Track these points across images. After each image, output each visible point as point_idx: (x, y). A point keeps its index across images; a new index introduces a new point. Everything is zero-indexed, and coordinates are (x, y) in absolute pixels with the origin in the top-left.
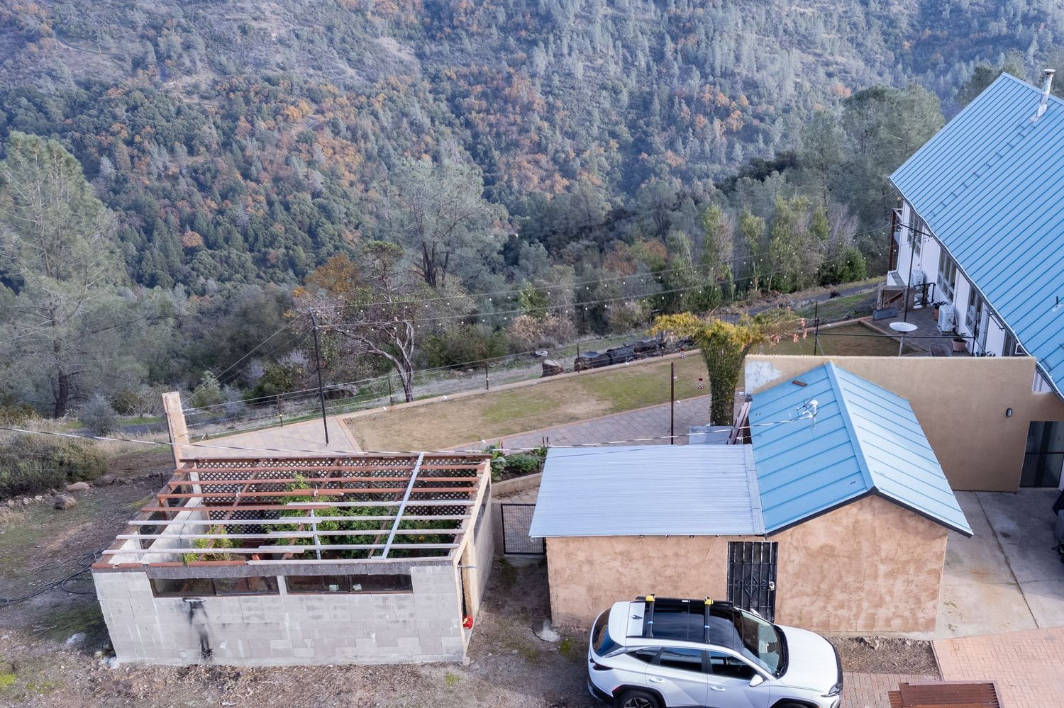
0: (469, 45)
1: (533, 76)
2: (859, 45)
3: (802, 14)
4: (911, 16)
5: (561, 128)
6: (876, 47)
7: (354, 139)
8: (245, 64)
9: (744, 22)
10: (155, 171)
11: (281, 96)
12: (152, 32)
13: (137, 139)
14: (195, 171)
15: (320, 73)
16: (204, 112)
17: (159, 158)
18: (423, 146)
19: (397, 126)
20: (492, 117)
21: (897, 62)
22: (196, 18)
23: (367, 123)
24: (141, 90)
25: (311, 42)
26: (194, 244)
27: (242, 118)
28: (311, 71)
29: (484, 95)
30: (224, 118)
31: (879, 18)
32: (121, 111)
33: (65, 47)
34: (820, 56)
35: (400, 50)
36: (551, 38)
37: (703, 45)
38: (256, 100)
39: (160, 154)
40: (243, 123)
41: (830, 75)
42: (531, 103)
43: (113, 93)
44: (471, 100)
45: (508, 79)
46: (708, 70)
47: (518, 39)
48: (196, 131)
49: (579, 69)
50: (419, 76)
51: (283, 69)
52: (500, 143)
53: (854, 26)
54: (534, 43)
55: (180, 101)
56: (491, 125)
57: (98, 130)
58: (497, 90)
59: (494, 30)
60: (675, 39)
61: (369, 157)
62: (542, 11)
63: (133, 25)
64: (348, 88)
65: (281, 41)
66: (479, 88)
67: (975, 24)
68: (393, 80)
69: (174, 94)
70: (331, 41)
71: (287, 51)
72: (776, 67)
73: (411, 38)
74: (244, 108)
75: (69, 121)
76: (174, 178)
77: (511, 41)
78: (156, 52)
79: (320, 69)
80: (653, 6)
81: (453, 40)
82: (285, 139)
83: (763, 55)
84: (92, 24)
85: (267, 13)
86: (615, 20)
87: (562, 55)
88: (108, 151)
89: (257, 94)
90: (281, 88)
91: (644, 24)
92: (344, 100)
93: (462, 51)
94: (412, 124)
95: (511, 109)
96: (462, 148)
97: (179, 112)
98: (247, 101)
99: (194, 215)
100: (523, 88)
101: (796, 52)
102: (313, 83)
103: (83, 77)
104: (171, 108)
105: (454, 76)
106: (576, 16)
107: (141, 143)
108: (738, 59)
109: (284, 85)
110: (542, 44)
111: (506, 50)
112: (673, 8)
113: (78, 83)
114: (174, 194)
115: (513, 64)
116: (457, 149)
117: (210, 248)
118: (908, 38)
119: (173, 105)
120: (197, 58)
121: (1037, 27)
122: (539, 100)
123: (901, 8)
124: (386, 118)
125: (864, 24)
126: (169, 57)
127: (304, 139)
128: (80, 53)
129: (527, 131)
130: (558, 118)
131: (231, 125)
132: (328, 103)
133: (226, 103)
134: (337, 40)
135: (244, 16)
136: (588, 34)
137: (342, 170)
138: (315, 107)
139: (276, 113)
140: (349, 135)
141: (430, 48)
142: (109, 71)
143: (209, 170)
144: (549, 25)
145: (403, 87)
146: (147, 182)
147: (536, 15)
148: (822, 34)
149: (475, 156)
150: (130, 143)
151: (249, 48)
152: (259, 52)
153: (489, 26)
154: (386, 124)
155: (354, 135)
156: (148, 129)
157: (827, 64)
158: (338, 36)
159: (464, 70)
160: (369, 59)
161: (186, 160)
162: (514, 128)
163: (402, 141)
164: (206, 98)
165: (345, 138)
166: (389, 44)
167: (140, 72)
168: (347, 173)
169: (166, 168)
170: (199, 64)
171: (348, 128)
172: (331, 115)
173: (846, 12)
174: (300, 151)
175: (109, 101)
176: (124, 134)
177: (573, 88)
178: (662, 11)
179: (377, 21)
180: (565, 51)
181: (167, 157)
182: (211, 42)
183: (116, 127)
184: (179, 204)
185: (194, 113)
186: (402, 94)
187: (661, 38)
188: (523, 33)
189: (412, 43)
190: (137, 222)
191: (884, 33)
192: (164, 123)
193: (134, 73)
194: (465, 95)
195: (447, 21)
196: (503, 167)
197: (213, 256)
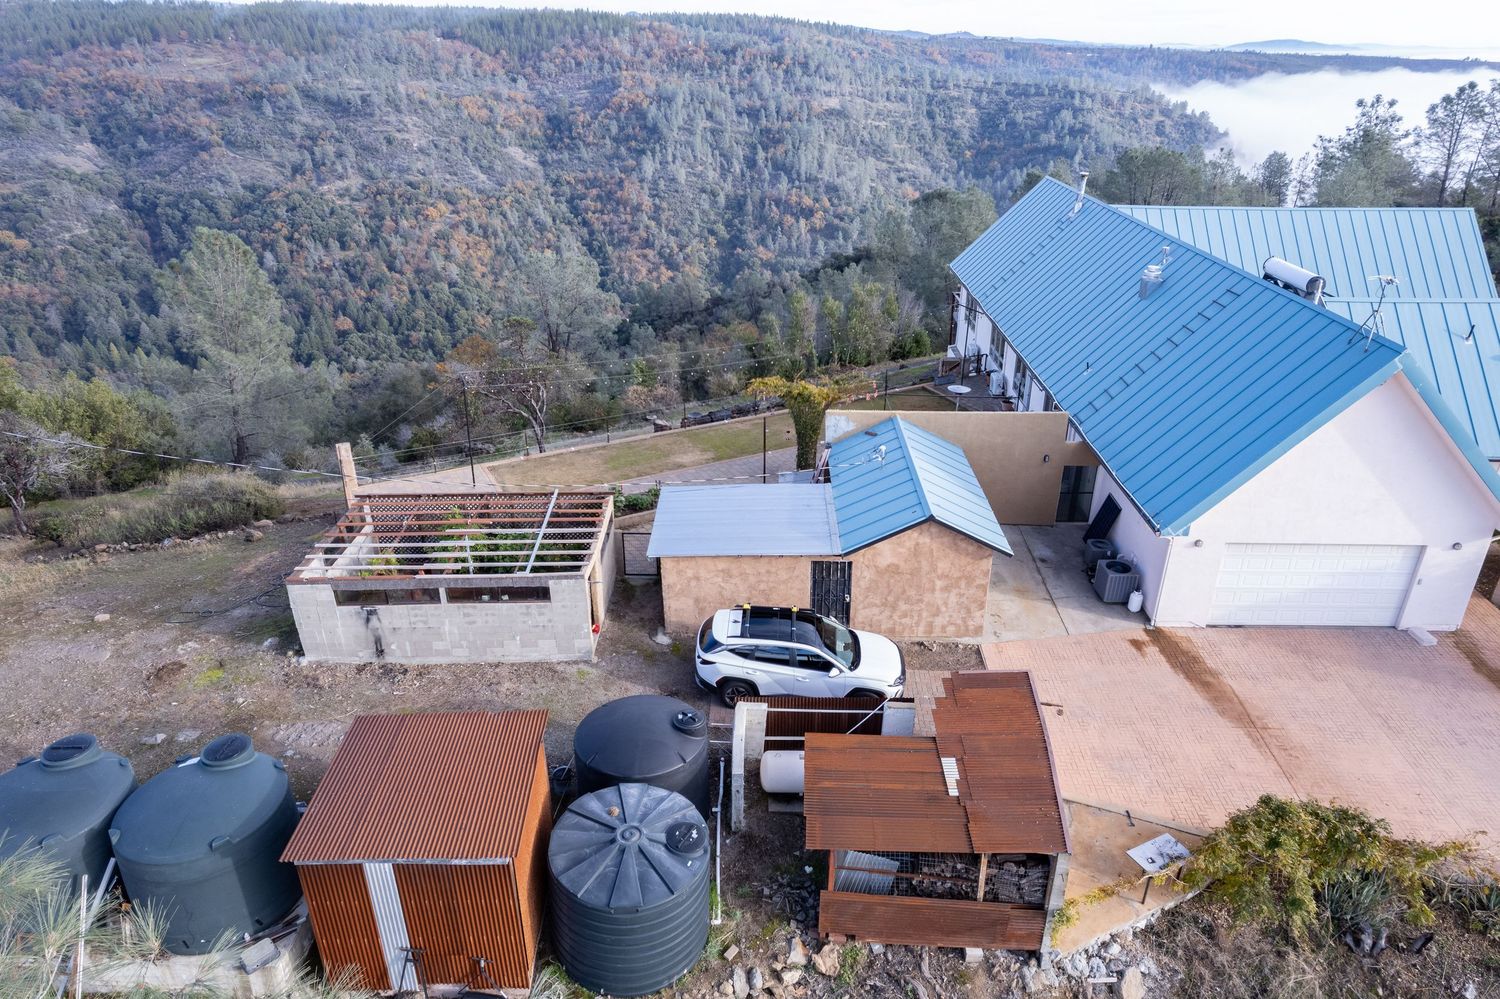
0: (586, 154)
1: (642, 181)
2: (926, 154)
3: (877, 127)
4: (972, 129)
5: (667, 226)
6: (941, 156)
7: (486, 236)
8: (390, 170)
9: (826, 133)
10: (312, 264)
11: (422, 198)
12: (308, 143)
13: (296, 235)
14: (347, 264)
15: (455, 178)
16: (354, 212)
17: (315, 253)
18: (546, 242)
19: (523, 224)
20: (605, 217)
21: (959, 169)
22: (347, 130)
23: (496, 222)
24: (299, 193)
25: (448, 151)
26: (346, 327)
27: (388, 218)
28: (448, 177)
29: (599, 197)
30: (371, 217)
31: (944, 130)
32: (282, 211)
33: (232, 155)
34: (893, 163)
35: (525, 158)
36: (658, 147)
37: (791, 153)
38: (400, 202)
39: (316, 249)
40: (388, 222)
41: (901, 180)
42: (640, 205)
43: (275, 196)
44: (588, 202)
45: (620, 183)
46: (795, 176)
47: (629, 149)
48: (348, 229)
49: (682, 175)
50: (542, 181)
51: (423, 174)
52: (613, 239)
53: (922, 137)
54: (643, 152)
55: (333, 202)
56: (605, 224)
57: (262, 228)
58: (610, 195)
59: (608, 141)
60: (765, 149)
61: (498, 252)
62: (650, 125)
63: (292, 136)
64: (480, 191)
65: (421, 150)
66: (594, 192)
67: (1028, 135)
68: (519, 184)
69: (328, 197)
70: (466, 150)
71: (427, 159)
72: (854, 173)
73: (535, 147)
74: (390, 209)
75: (236, 220)
76: (328, 270)
77: (623, 150)
78: (313, 160)
79: (456, 175)
80: (747, 120)
81: (572, 149)
82: (425, 236)
83: (842, 163)
84: (256, 135)
85: (409, 126)
86: (713, 132)
87: (667, 163)
88: (269, 246)
89: (400, 196)
90: (421, 191)
91: (739, 136)
92: (476, 202)
93: (580, 159)
94: (536, 223)
95: (622, 210)
96: (579, 244)
97: (332, 212)
98: (392, 203)
99: (345, 302)
100: (633, 192)
101: (871, 160)
102: (449, 187)
103: (249, 182)
104: (326, 209)
105: (573, 181)
106: (679, 128)
107: (299, 239)
108: (820, 166)
109: (424, 188)
110: (649, 153)
111: (618, 158)
112: (764, 121)
113: (244, 187)
114: (328, 284)
115: (624, 170)
116: (576, 245)
117: (359, 330)
118: (970, 148)
119: (328, 205)
120: (348, 165)
121: (1082, 138)
122: (647, 202)
123: (963, 121)
124: (514, 218)
125: (930, 135)
126: (324, 164)
127: (441, 236)
128: (245, 160)
129: (637, 229)
130: (663, 217)
131: (378, 224)
132: (462, 204)
133: (373, 205)
134: (471, 149)
135: (389, 128)
136: (690, 145)
137: (475, 263)
138: (451, 208)
139: (417, 213)
140: (481, 232)
141: (551, 156)
142: (271, 177)
143: (359, 262)
144: (656, 136)
145: (528, 191)
146: (305, 274)
147: (644, 127)
148: (894, 144)
149: (591, 250)
150: (290, 239)
151: (393, 156)
152: (403, 160)
153: (604, 137)
154: (513, 223)
155: (485, 232)
156: (306, 227)
157: (899, 171)
158: (471, 146)
159: (581, 176)
160: (499, 166)
161: (339, 254)
162: (625, 227)
163: (527, 237)
164: (357, 200)
165: (478, 235)
166: (516, 153)
167: (298, 177)
168: (479, 266)
169: (321, 261)
170: (350, 171)
171: (480, 227)
172: (465, 214)
173: (915, 125)
174: (438, 247)
175: (271, 203)
176: (285, 231)
177: (677, 191)
178: (755, 125)
179: (506, 132)
180: (670, 159)
181: (322, 252)
182: (360, 151)
183: (278, 225)
184: (333, 293)
185: (346, 213)
186: (527, 197)
187: (753, 148)
188: (633, 143)
189: (536, 152)
190: (296, 308)
191: (948, 144)
192: (320, 222)
193: (293, 178)
194: (583, 197)
195: (567, 133)
196: (615, 260)
197: (362, 339)
